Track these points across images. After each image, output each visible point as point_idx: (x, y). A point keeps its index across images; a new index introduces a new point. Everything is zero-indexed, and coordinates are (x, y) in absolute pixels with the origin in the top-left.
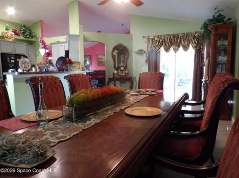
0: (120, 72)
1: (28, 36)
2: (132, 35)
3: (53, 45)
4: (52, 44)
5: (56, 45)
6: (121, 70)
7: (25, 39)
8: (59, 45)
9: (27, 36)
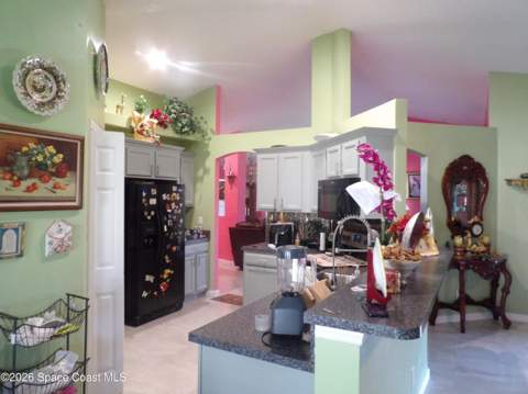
0: (470, 242)
1: (186, 129)
2: (495, 130)
3: (259, 156)
4: (259, 151)
5: (274, 155)
6: (473, 236)
7: (176, 136)
8: (283, 155)
9: (183, 127)
